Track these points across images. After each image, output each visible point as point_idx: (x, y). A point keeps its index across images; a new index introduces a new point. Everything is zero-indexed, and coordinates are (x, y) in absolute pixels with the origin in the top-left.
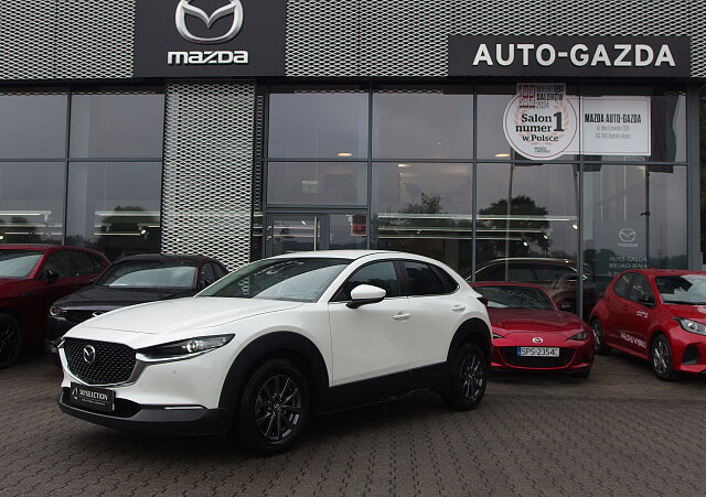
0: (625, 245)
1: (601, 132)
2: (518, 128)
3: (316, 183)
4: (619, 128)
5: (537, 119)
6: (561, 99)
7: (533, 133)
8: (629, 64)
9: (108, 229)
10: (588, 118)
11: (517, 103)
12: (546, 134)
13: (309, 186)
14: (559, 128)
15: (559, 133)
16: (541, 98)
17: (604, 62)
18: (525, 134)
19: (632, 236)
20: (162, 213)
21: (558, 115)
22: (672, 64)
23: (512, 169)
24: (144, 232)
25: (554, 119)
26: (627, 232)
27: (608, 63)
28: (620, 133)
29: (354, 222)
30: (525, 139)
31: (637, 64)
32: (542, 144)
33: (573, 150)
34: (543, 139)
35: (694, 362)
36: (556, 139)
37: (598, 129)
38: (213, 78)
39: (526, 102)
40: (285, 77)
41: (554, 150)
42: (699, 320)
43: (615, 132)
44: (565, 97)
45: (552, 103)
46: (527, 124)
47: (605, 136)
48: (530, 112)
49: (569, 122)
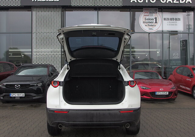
0: (175, 58)
1: (168, 23)
2: (144, 22)
4: (174, 22)
5: (149, 19)
6: (157, 13)
7: (148, 24)
8: (178, 2)
9: (11, 55)
10: (165, 19)
11: (143, 15)
12: (152, 24)
14: (156, 22)
15: (156, 24)
16: (150, 13)
17: (170, 2)
18: (146, 24)
19: (177, 55)
20: (32, 50)
21: (156, 18)
22: (191, 2)
24: (23, 56)
25: (155, 19)
26: (176, 54)
27: (172, 2)
28: (174, 24)
30: (146, 26)
31: (180, 2)
32: (151, 27)
33: (160, 29)
34: (151, 25)
36: (155, 26)
37: (168, 22)
38: (47, 6)
39: (146, 14)
40: (71, 6)
41: (155, 29)
44: (158, 13)
45: (154, 14)
46: (146, 21)
47: (170, 25)
48: (147, 17)
49: (159, 20)
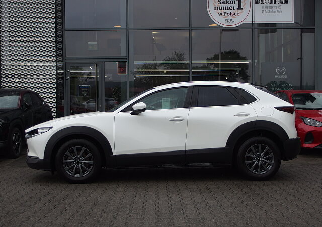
0: (279, 77)
1: (265, 9)
2: (216, 8)
3: (96, 43)
4: (275, 7)
5: (227, 2)
7: (225, 11)
10: (257, 1)
12: (232, 11)
13: (92, 45)
14: (240, 8)
15: (240, 11)
18: (220, 11)
19: (283, 71)
23: (221, 33)
25: (237, 2)
26: (281, 69)
28: (276, 10)
29: (119, 67)
30: (220, 14)
32: (230, 17)
33: (248, 21)
34: (231, 14)
35: (310, 142)
36: (238, 14)
37: (263, 7)
41: (237, 21)
42: (314, 118)
43: (273, 9)
46: (221, 5)
47: (267, 12)
49: (246, 4)
